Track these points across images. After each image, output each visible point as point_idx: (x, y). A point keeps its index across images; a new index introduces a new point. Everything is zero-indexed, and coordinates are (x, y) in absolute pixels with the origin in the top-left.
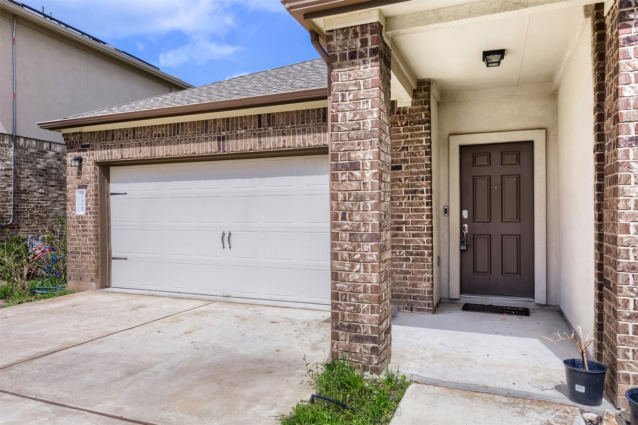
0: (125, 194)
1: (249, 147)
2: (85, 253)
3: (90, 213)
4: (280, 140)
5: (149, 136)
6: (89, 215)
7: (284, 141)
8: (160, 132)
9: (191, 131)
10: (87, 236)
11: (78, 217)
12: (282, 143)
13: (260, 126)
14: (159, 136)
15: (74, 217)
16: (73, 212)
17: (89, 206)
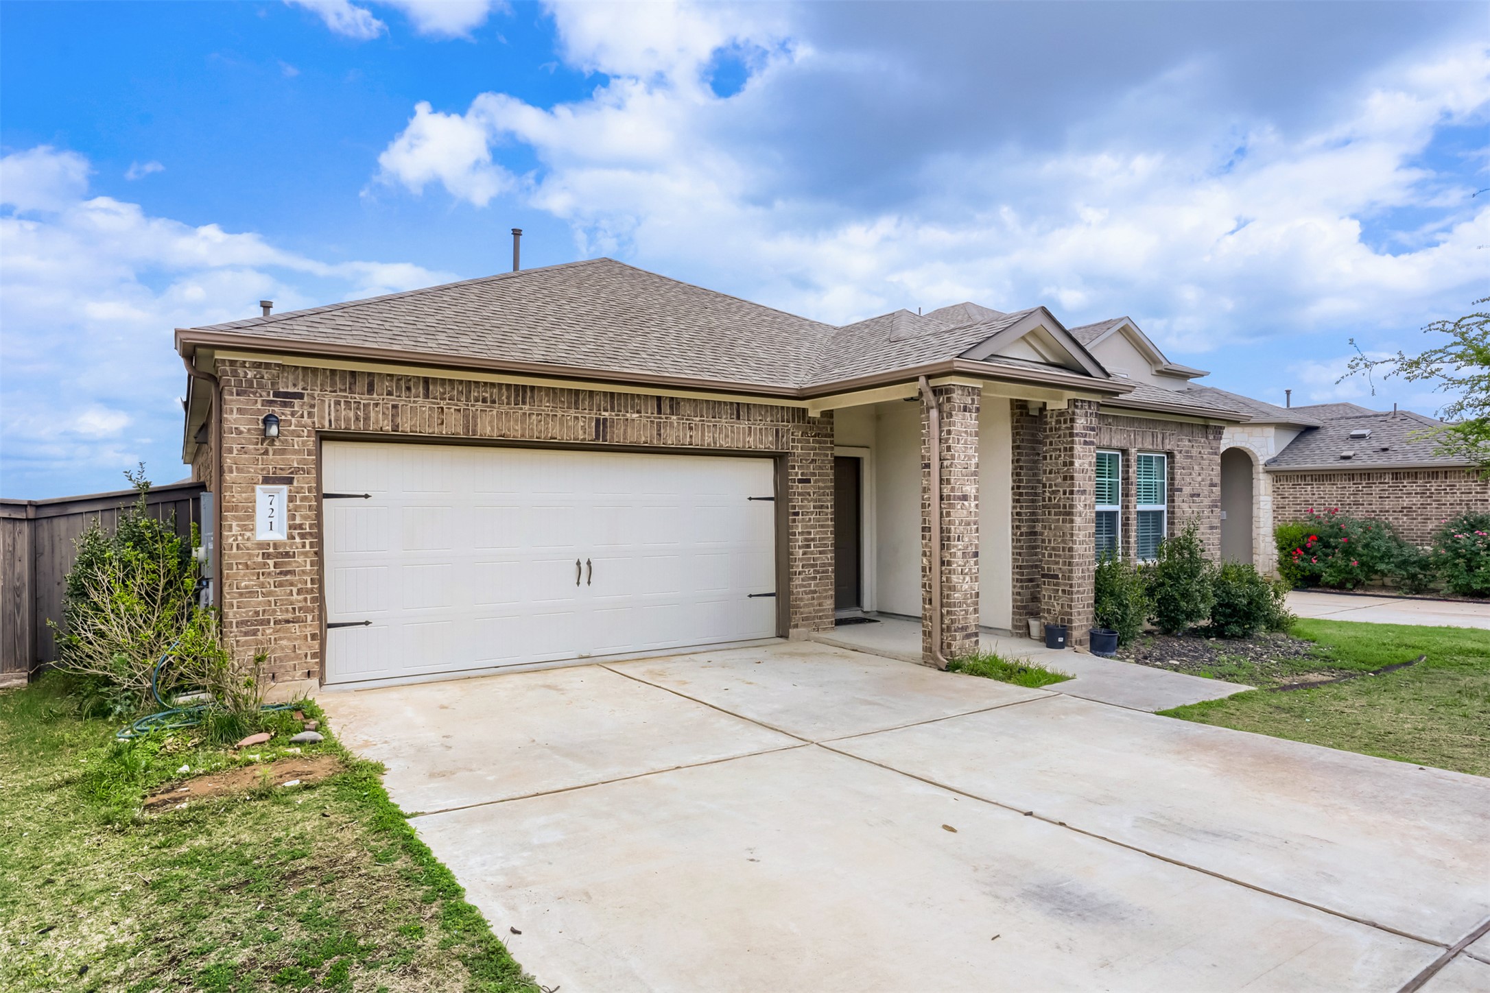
0: (367, 496)
1: (643, 439)
2: (288, 621)
3: (302, 536)
4: (686, 435)
5: (463, 399)
6: (298, 540)
7: (691, 437)
8: (487, 395)
9: (548, 401)
10: (292, 584)
11: (263, 545)
12: (688, 439)
13: (659, 412)
14: (484, 400)
15: (249, 544)
16: (248, 534)
17: (298, 521)
